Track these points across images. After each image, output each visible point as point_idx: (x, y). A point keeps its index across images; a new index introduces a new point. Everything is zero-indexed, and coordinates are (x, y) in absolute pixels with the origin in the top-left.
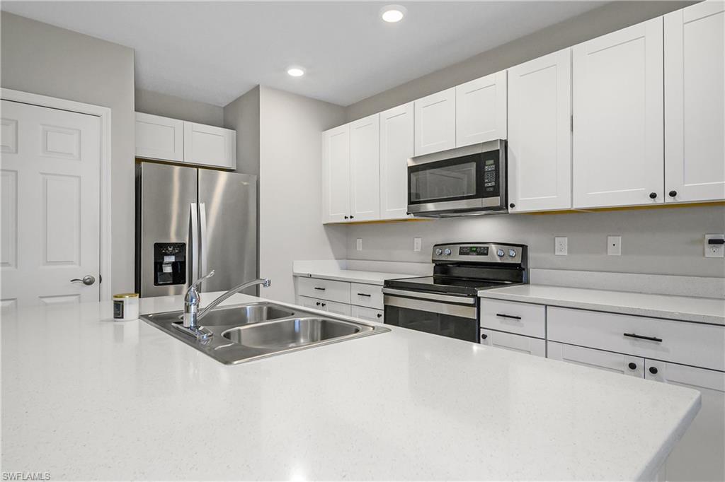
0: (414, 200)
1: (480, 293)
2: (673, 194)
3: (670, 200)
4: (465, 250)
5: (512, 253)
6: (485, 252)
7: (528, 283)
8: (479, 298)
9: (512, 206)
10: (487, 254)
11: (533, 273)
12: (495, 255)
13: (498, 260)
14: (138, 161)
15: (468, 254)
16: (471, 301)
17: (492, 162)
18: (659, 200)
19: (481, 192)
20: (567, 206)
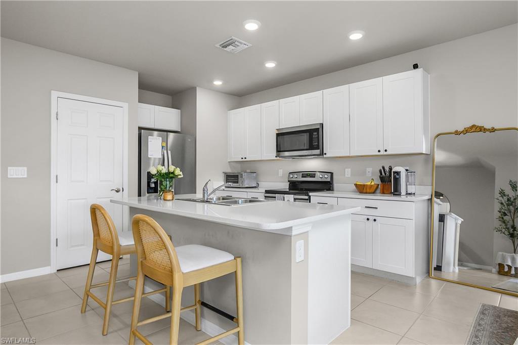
0: (279, 151)
1: (310, 194)
2: (386, 151)
3: (385, 153)
4: (304, 175)
5: (326, 176)
6: (313, 176)
7: (333, 190)
8: (310, 196)
9: (325, 154)
10: (314, 177)
11: (336, 185)
12: (318, 177)
13: (320, 180)
14: (140, 129)
15: (305, 177)
16: (307, 197)
17: (316, 133)
18: (382, 153)
19: (311, 147)
20: (348, 155)
